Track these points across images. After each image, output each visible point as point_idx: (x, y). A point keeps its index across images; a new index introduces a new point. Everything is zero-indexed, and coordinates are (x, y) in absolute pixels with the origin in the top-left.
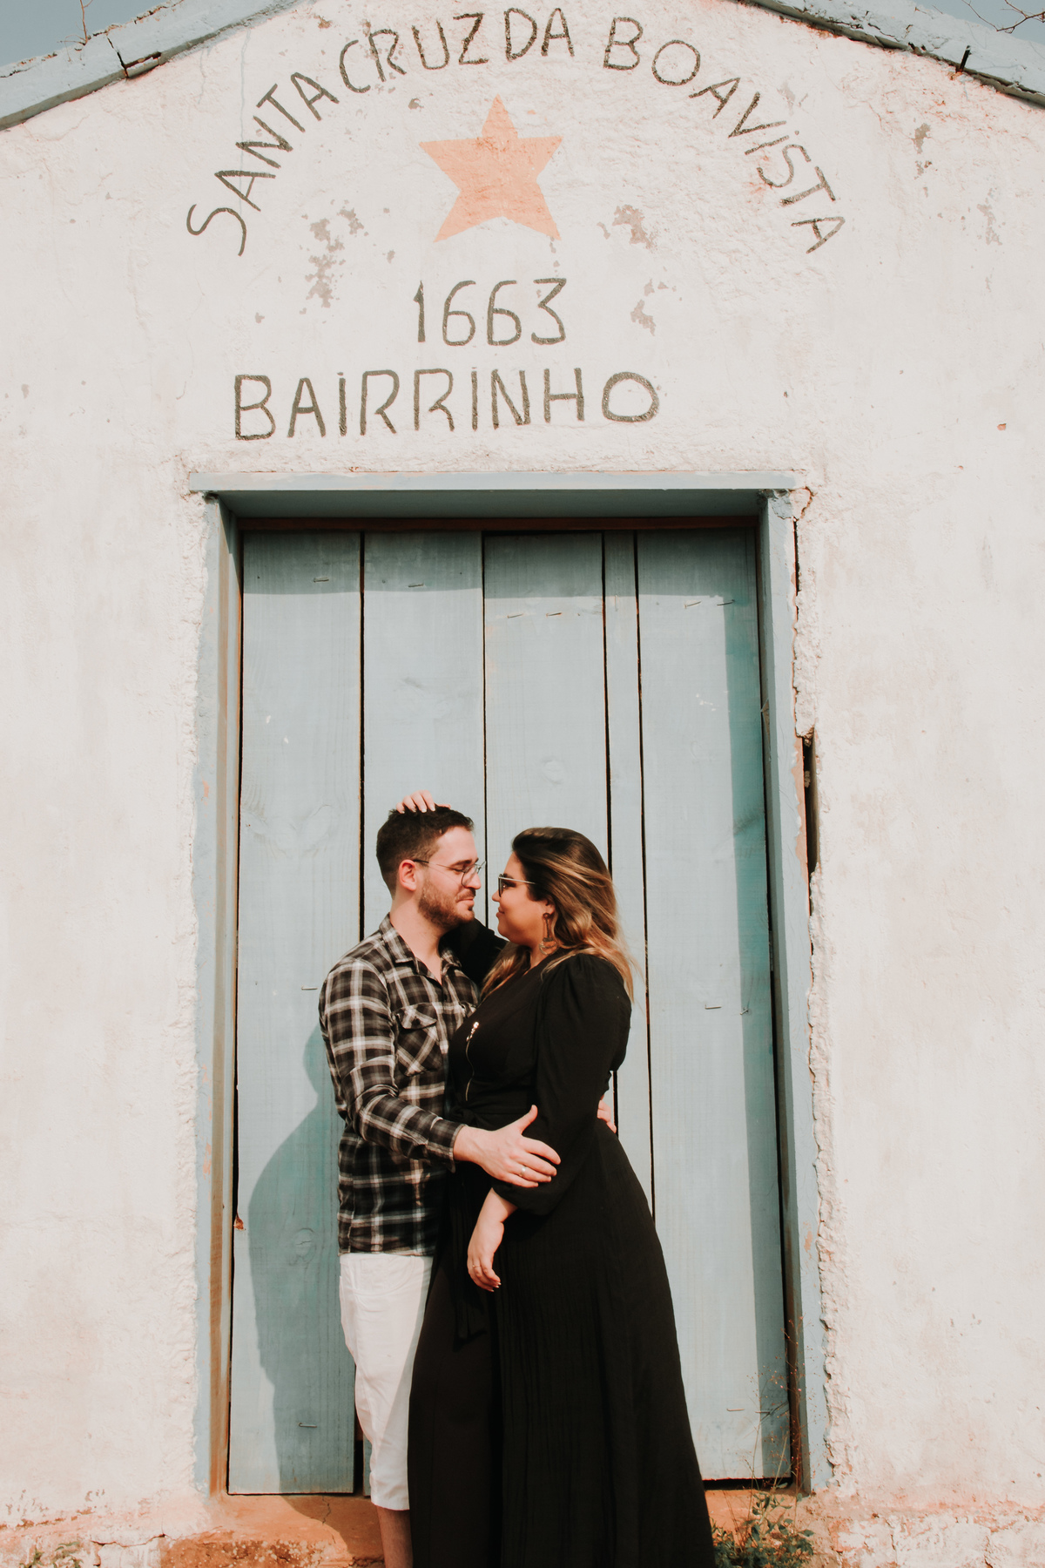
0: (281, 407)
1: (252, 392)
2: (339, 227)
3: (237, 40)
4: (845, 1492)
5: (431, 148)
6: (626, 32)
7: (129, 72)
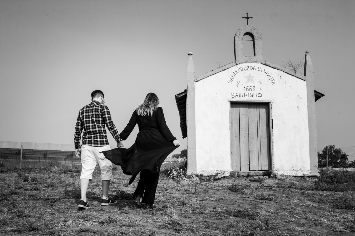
0: (235, 95)
1: (233, 94)
2: (239, 82)
3: (231, 68)
5: (245, 76)
6: (259, 68)
7: (223, 70)
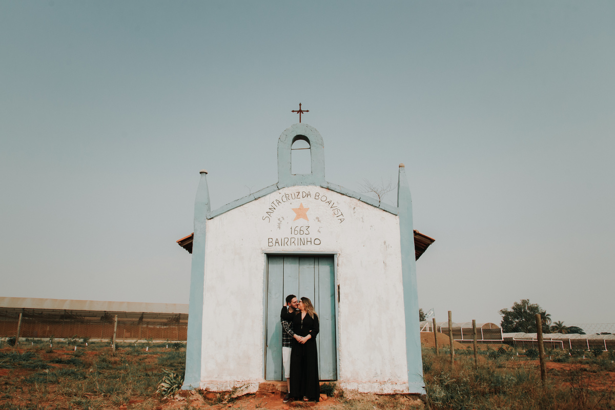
0: (274, 242)
1: (270, 240)
2: (281, 219)
3: (269, 195)
4: (342, 380)
5: (293, 209)
6: (317, 194)
7: (255, 199)
